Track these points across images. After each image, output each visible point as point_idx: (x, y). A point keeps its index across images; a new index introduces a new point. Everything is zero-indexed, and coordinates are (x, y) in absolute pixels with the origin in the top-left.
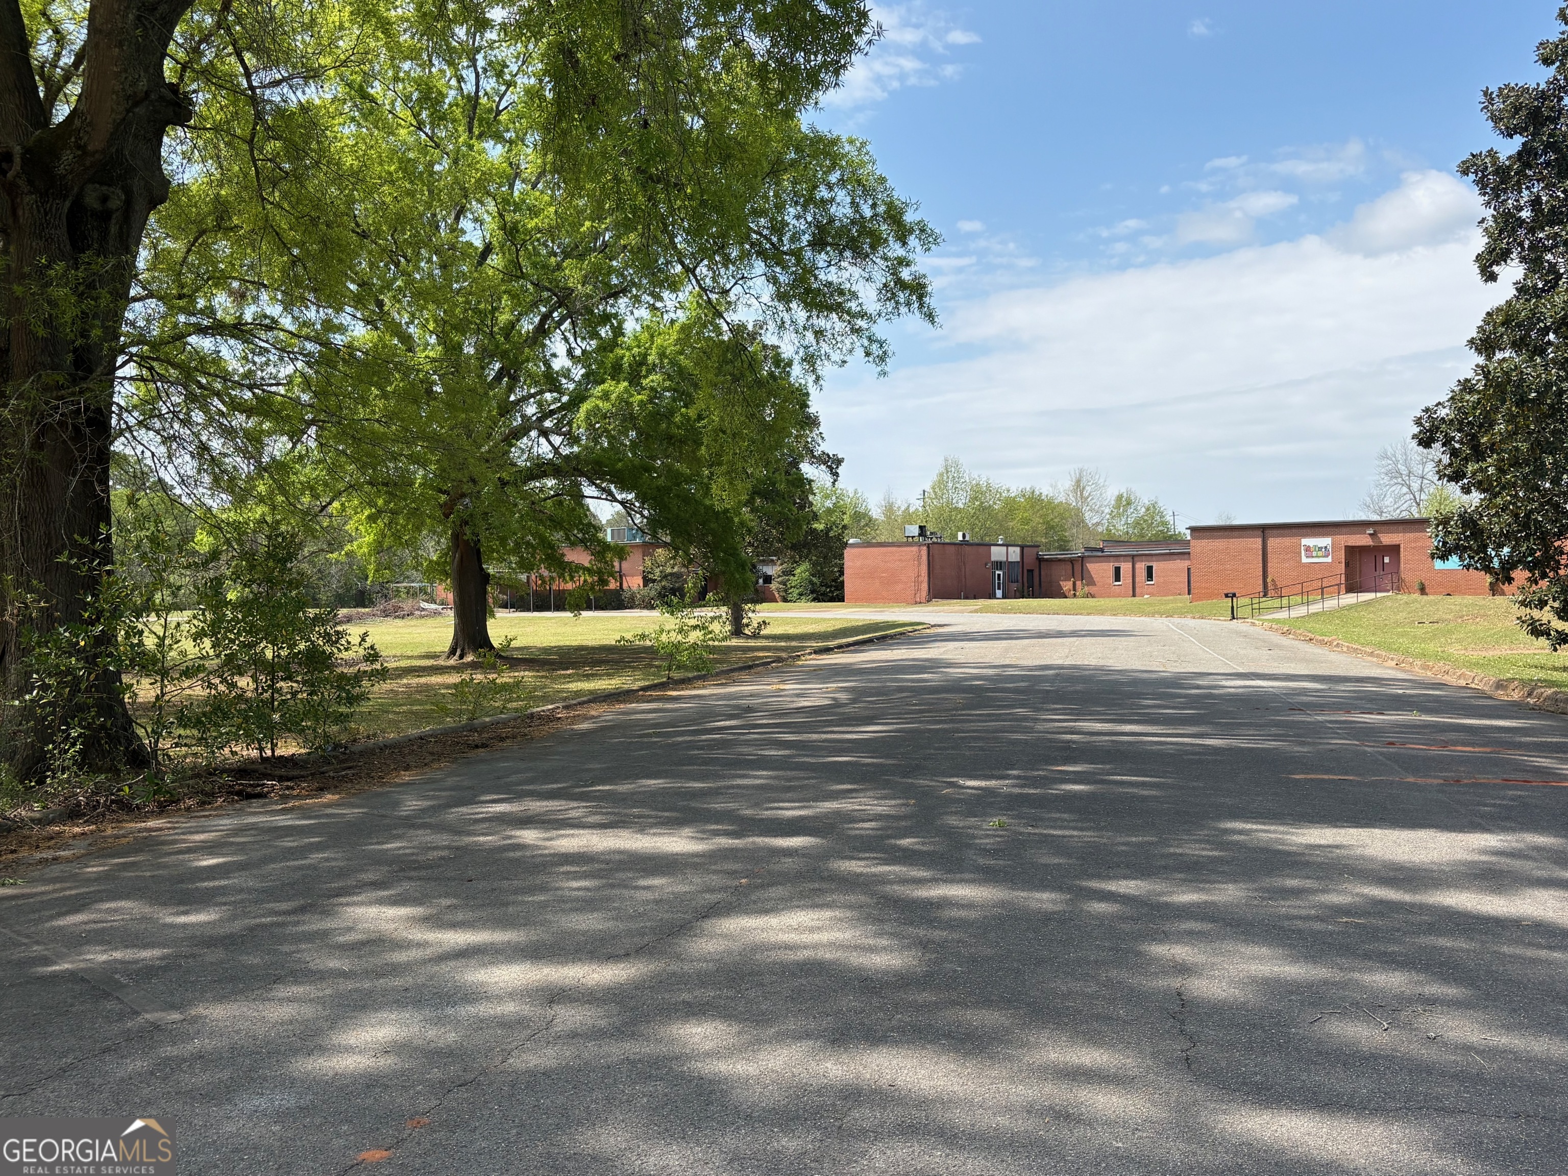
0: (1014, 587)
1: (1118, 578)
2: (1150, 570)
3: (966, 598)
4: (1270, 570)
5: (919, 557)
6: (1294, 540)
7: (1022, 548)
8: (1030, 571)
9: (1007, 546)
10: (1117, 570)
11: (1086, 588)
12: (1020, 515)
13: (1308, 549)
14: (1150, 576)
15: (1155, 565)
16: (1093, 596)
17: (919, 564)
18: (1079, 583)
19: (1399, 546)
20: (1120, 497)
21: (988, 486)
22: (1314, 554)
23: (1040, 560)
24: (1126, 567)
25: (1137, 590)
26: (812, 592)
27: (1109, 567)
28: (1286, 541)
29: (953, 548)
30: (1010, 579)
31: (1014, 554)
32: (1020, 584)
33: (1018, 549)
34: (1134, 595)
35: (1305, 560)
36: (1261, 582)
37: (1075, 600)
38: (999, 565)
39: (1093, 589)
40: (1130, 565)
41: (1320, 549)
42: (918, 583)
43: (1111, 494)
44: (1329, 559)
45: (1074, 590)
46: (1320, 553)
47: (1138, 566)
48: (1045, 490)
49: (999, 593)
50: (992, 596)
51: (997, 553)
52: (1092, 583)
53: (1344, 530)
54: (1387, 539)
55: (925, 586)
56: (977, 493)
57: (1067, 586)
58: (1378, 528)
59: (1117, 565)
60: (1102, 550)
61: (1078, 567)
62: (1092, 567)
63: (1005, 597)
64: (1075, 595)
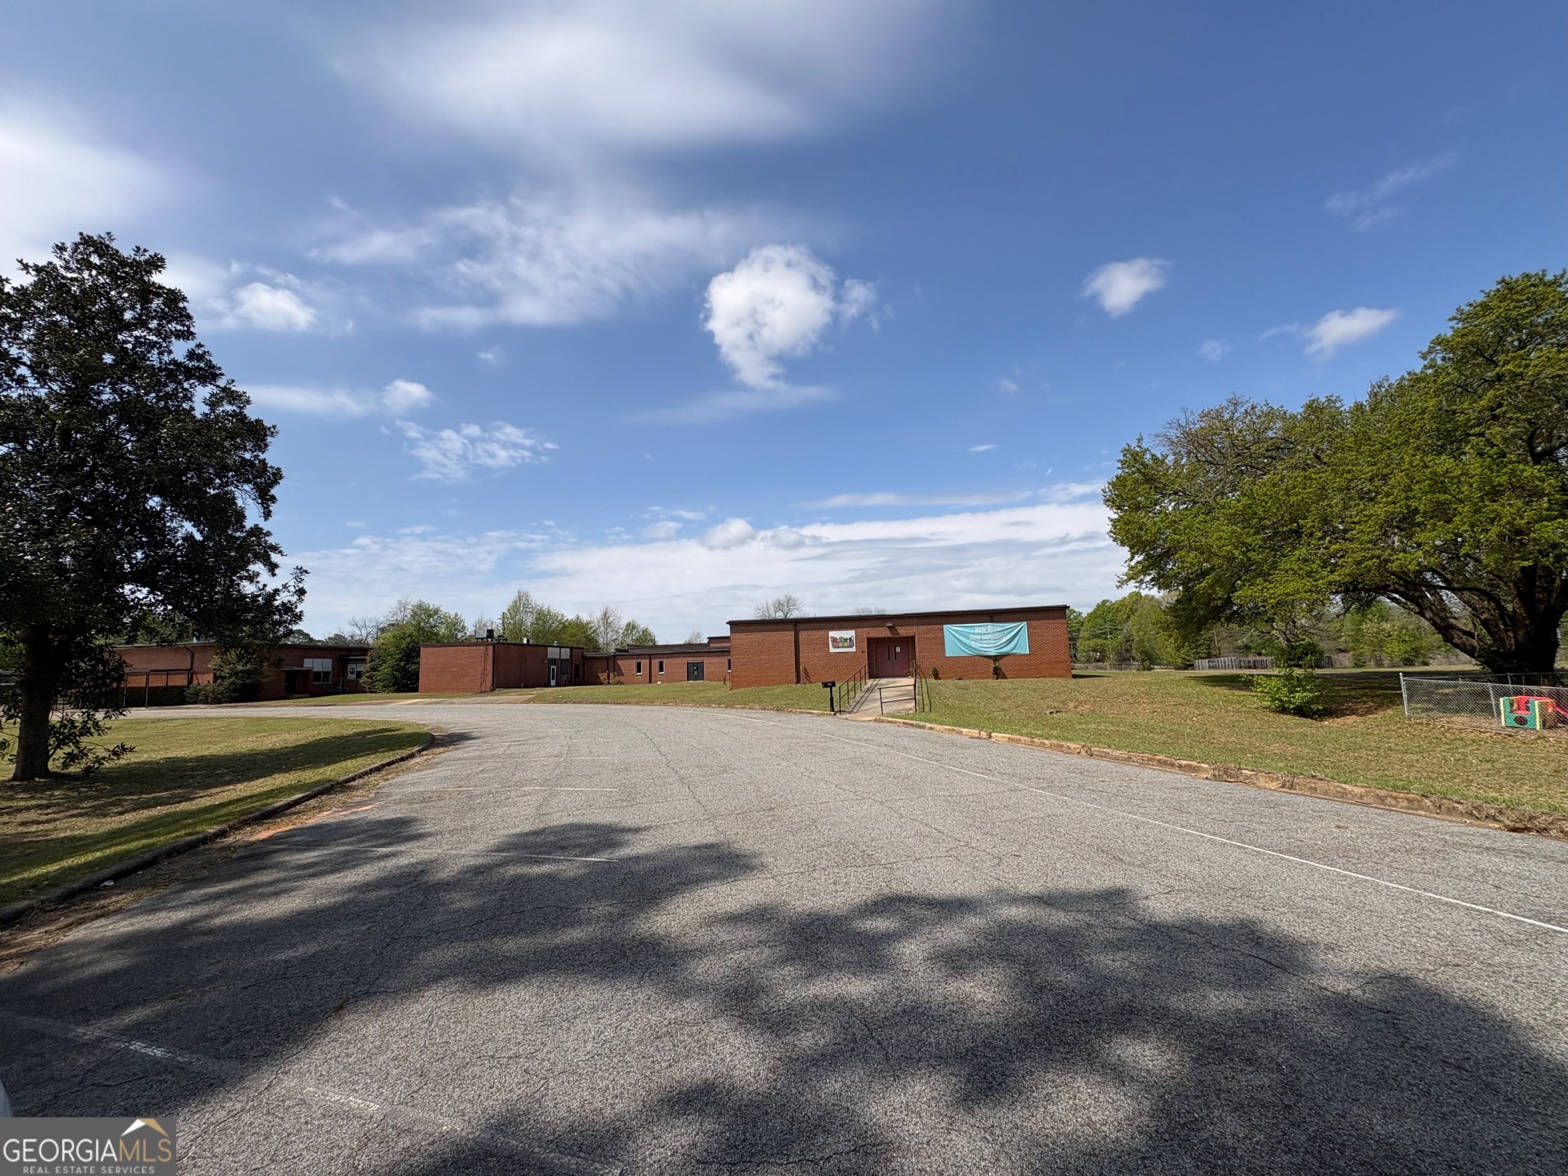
0: (565, 677)
1: (639, 671)
2: (661, 664)
3: (526, 687)
4: (801, 660)
5: (486, 654)
6: (822, 632)
7: (572, 649)
8: (577, 667)
9: (560, 647)
10: (639, 665)
11: (617, 678)
12: (570, 631)
13: (834, 640)
14: (661, 669)
15: (665, 661)
16: (622, 684)
17: (486, 660)
18: (611, 675)
19: (913, 638)
20: (629, 625)
21: (549, 612)
22: (841, 645)
23: (585, 658)
24: (645, 663)
25: (653, 678)
26: (394, 684)
27: (633, 663)
28: (816, 634)
29: (516, 647)
30: (561, 672)
31: (566, 654)
32: (569, 676)
33: (568, 650)
34: (650, 682)
35: (832, 650)
36: (794, 670)
37: (609, 686)
38: (553, 661)
39: (622, 679)
40: (648, 661)
41: (846, 640)
42: (484, 674)
43: (624, 623)
44: (853, 649)
45: (609, 678)
46: (845, 644)
47: (653, 661)
48: (585, 618)
49: (553, 682)
50: (548, 685)
51: (553, 653)
52: (621, 674)
53: (866, 623)
54: (903, 631)
55: (490, 677)
56: (542, 616)
57: (603, 676)
58: (896, 621)
59: (639, 661)
60: (627, 651)
61: (611, 662)
62: (621, 663)
63: (557, 685)
64: (609, 683)
